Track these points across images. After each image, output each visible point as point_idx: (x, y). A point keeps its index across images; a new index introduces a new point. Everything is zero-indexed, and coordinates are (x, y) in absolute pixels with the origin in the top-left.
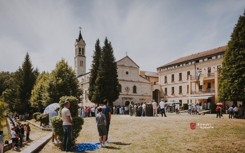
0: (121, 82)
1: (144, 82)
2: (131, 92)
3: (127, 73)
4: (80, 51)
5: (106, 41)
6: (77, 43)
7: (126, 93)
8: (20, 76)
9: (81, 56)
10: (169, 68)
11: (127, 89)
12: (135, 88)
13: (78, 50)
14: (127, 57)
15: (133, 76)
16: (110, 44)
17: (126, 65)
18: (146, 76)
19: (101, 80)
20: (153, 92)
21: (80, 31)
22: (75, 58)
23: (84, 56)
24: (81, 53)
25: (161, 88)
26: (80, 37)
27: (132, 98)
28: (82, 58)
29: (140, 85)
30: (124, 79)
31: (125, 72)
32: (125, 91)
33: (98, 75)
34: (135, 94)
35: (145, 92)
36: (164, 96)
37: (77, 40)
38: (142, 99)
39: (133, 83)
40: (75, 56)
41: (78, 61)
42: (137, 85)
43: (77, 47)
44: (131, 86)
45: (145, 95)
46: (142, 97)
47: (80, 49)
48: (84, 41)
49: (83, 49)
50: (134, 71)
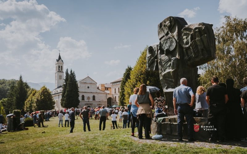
0: (85, 93)
1: (101, 92)
2: (91, 100)
3: (88, 87)
4: (59, 68)
5: (71, 71)
6: (57, 62)
7: (87, 101)
8: (16, 91)
9: (60, 72)
10: (117, 83)
11: (89, 98)
12: (94, 97)
13: (58, 68)
14: (88, 77)
15: (93, 89)
16: (74, 72)
17: (87, 82)
18: (105, 87)
19: (68, 94)
20: (107, 99)
21: (60, 53)
22: (55, 73)
23: (63, 72)
24: (60, 70)
25: (113, 96)
26: (60, 58)
27: (92, 104)
28: (60, 74)
29: (97, 95)
30: (86, 91)
31: (87, 87)
32: (87, 99)
33: (66, 91)
34: (94, 101)
35: (102, 100)
36: (115, 102)
37: (57, 60)
38: (100, 104)
39: (93, 94)
40: (55, 72)
41: (58, 76)
42: (96, 95)
43: (57, 65)
44: (91, 96)
45: (102, 101)
46: (100, 103)
47: (59, 66)
48: (62, 61)
49: (62, 66)
50: (93, 86)
